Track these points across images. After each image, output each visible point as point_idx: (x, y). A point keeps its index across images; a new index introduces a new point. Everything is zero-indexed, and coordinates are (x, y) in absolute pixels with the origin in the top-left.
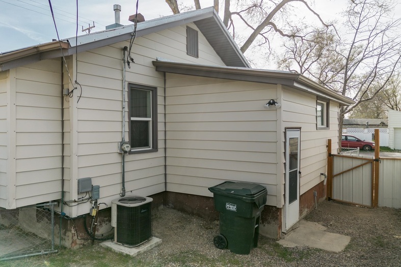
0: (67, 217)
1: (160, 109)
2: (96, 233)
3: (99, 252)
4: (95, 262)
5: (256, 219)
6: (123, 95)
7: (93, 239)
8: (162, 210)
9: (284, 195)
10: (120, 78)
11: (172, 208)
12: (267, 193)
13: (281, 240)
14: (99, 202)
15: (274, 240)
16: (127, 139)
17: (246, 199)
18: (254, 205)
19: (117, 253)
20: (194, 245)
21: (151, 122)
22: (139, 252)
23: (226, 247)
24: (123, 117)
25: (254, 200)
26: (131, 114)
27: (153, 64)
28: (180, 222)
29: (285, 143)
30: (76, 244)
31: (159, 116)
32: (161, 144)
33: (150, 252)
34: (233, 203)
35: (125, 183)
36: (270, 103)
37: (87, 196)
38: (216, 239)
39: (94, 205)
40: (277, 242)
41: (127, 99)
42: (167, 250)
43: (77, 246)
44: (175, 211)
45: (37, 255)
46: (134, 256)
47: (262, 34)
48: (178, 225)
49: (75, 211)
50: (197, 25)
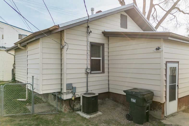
0: (62, 99)
1: (106, 54)
2: (75, 107)
3: (74, 115)
4: (72, 119)
5: (146, 108)
6: (87, 48)
7: (73, 110)
8: (107, 100)
9: (166, 97)
10: (86, 40)
11: (112, 100)
12: (154, 94)
13: (164, 120)
14: (76, 94)
15: (160, 120)
16: (89, 67)
17: (140, 97)
18: (144, 100)
19: (81, 117)
20: (117, 117)
21: (101, 60)
22: (91, 117)
23: (132, 120)
24: (87, 57)
25: (144, 97)
26: (91, 56)
27: (103, 33)
28: (114, 106)
29: (166, 69)
30: (66, 111)
31: (105, 57)
32: (106, 70)
33: (95, 118)
34: (134, 98)
35: (88, 87)
36: (157, 49)
37: (71, 91)
38: (127, 115)
39: (73, 95)
40: (161, 121)
41: (89, 49)
42: (103, 118)
43: (67, 112)
44: (113, 101)
45: (51, 114)
46: (88, 119)
47: (172, 14)
48: (113, 108)
49: (65, 97)
50: (126, 13)
